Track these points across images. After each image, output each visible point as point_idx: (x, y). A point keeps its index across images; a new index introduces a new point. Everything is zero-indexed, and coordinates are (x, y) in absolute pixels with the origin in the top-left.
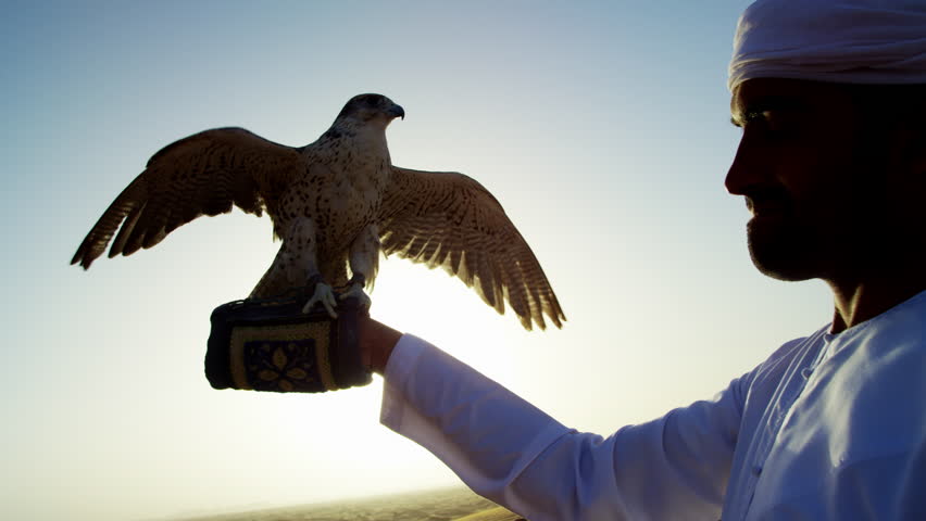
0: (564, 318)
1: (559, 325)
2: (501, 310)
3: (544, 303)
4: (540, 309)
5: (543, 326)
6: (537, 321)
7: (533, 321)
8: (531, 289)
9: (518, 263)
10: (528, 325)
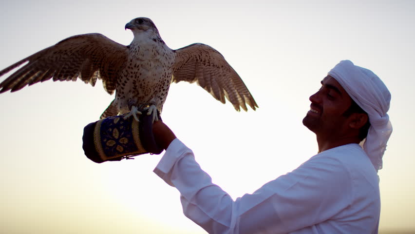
0: (257, 107)
1: (254, 109)
2: (224, 102)
3: (246, 98)
4: (244, 101)
5: (246, 109)
6: (243, 108)
7: (241, 107)
8: (239, 93)
9: (231, 81)
10: (238, 108)
